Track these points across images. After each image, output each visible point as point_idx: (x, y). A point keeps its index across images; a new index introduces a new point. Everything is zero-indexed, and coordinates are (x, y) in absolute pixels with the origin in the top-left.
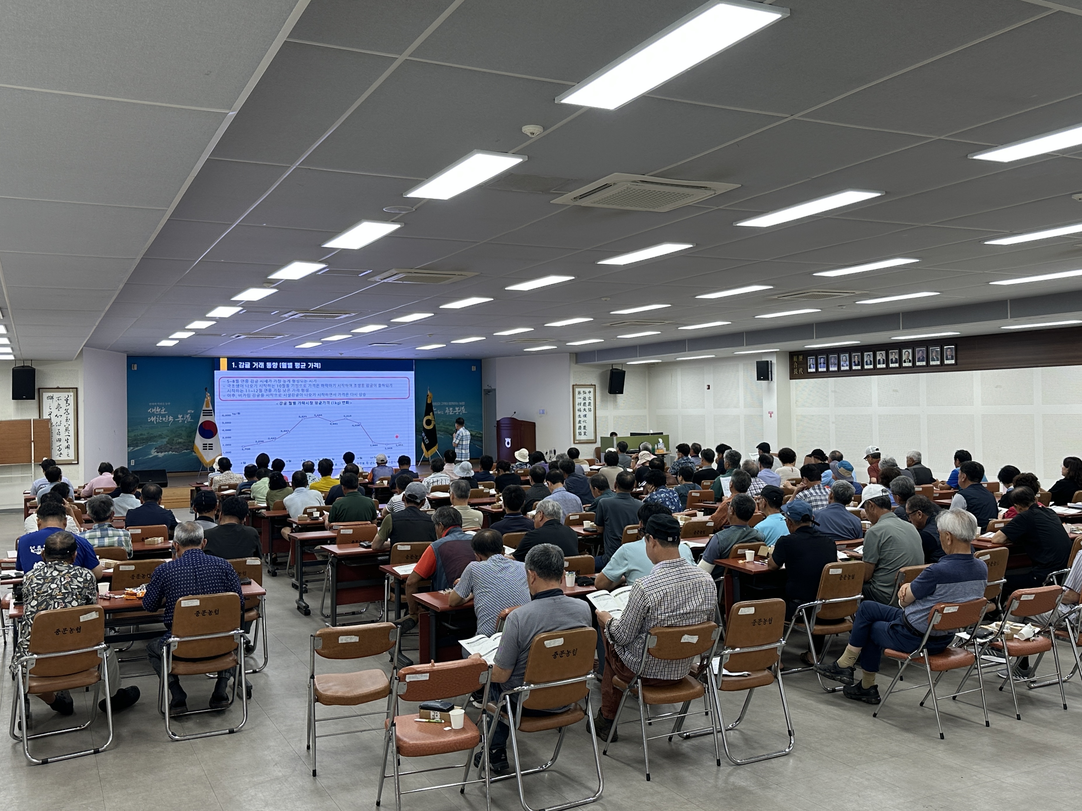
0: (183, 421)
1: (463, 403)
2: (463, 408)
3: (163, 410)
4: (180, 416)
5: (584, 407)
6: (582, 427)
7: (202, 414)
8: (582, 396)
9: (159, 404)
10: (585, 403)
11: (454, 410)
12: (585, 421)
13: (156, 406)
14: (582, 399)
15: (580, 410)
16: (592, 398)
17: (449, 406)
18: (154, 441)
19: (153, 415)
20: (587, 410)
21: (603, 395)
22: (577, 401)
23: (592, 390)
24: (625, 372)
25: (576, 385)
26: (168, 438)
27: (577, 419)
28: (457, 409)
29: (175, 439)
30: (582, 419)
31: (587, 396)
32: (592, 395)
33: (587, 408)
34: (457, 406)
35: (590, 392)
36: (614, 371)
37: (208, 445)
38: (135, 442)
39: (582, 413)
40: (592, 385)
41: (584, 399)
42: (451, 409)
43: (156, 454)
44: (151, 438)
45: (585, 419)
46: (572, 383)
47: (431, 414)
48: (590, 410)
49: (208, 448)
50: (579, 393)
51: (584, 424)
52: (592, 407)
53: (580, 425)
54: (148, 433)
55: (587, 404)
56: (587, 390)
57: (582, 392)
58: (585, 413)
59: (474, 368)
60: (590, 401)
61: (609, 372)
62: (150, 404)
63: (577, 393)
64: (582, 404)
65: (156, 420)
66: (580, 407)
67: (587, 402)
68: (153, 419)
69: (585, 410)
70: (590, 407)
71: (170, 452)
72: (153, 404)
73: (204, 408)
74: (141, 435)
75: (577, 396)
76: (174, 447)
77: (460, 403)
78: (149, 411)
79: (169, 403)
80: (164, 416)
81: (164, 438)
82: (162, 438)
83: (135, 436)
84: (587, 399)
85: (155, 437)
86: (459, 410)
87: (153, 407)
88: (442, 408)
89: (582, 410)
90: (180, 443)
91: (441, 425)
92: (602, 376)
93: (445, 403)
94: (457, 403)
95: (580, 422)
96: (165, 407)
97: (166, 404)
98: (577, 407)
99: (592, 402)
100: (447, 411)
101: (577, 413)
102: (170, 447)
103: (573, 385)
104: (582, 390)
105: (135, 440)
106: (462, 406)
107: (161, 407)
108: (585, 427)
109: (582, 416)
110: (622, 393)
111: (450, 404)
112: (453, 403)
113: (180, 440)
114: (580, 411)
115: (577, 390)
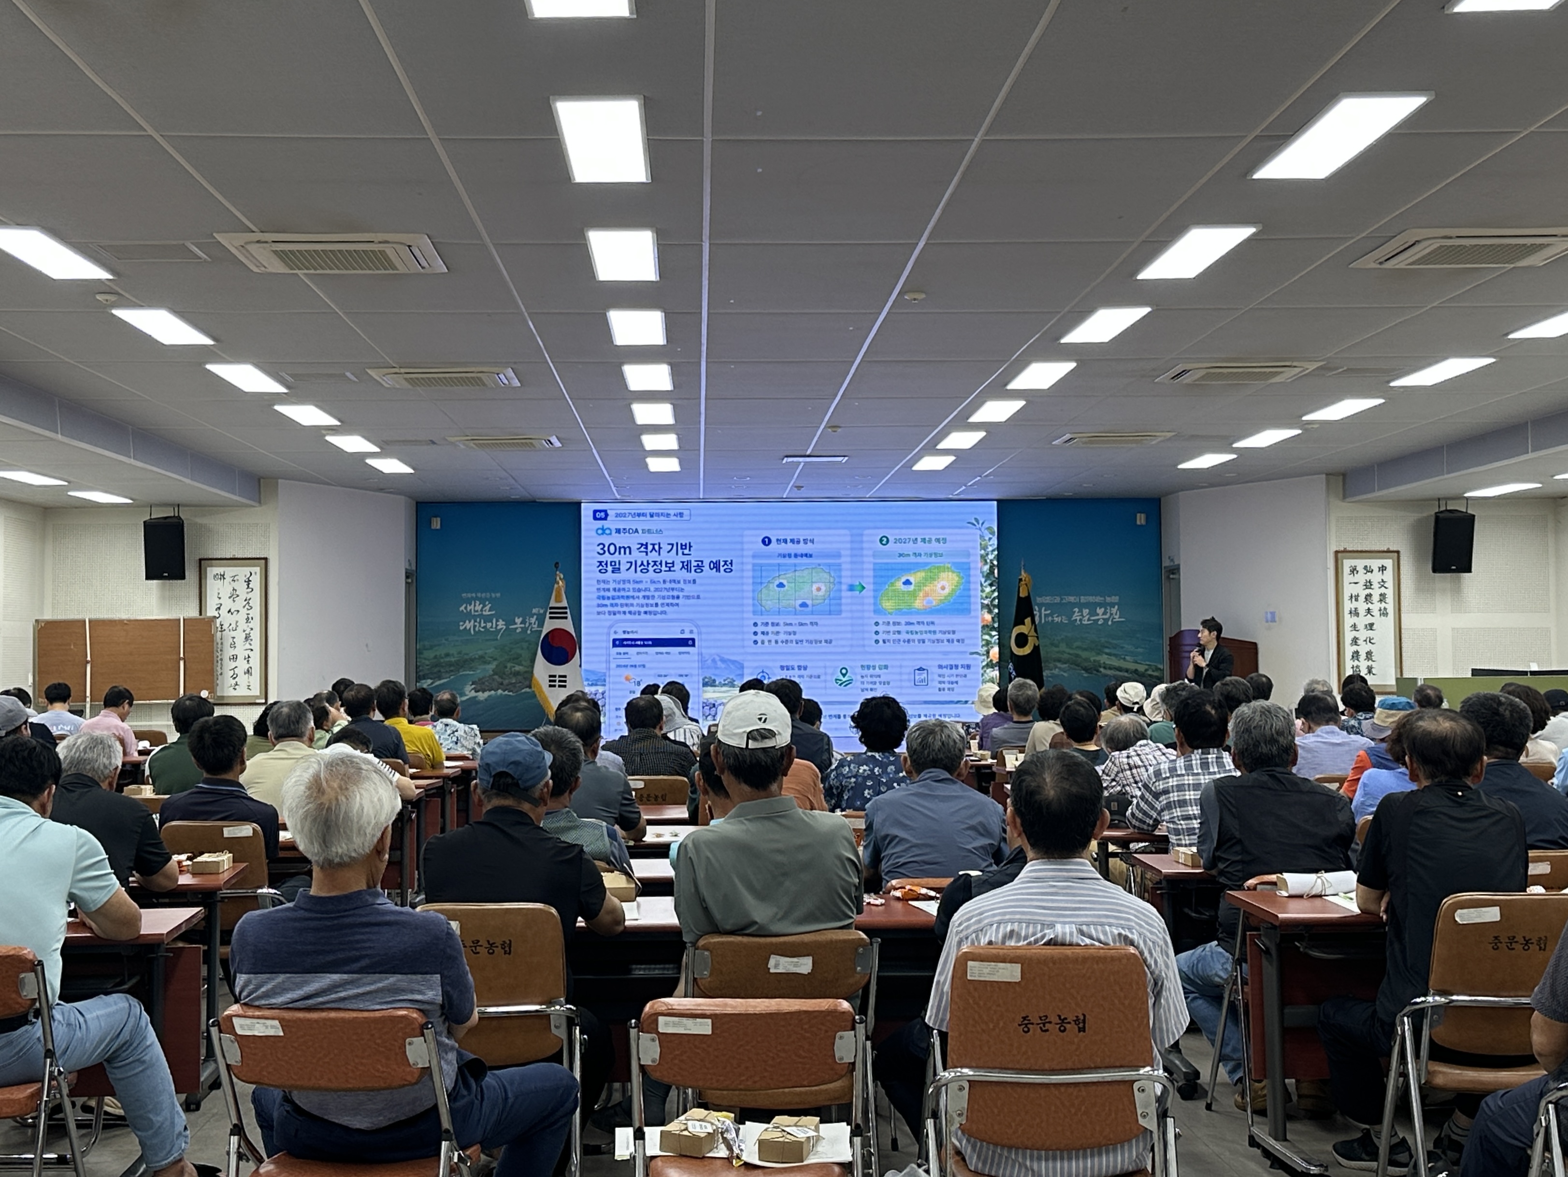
0: (524, 630)
1: (1115, 599)
2: (1114, 610)
3: (487, 608)
4: (518, 620)
5: (1366, 607)
6: (1363, 655)
7: (548, 615)
8: (1361, 577)
9: (479, 595)
10: (1368, 598)
11: (1093, 613)
12: (1370, 641)
13: (475, 599)
14: (1360, 586)
15: (1355, 613)
16: (1390, 584)
17: (1081, 606)
18: (471, 669)
19: (469, 616)
20: (1376, 612)
21: (1420, 579)
22: (1348, 590)
23: (1389, 563)
24: (1474, 516)
25: (1345, 551)
26: (495, 663)
27: (1349, 635)
28: (1100, 611)
29: (509, 665)
30: (1363, 634)
31: (1376, 577)
32: (1389, 576)
33: (1375, 607)
34: (1101, 605)
35: (1383, 569)
36: (1441, 515)
37: (557, 679)
38: (436, 670)
39: (1362, 621)
40: (1388, 551)
41: (1368, 585)
42: (1086, 611)
43: (473, 694)
44: (464, 663)
45: (1370, 634)
46: (1334, 548)
47: (1028, 621)
48: (1384, 613)
49: (557, 683)
50: (1354, 570)
51: (1367, 647)
52: (1390, 606)
53: (1355, 648)
54: (460, 653)
55: (1376, 598)
56: (1375, 564)
57: (1360, 568)
58: (1369, 619)
59: (1141, 519)
60: (1383, 590)
61: (1433, 520)
62: (464, 595)
63: (1346, 570)
64: (1362, 598)
65: (475, 626)
66: (1355, 604)
67: (1376, 593)
68: (469, 625)
69: (1369, 611)
70: (1383, 605)
71: (500, 692)
72: (469, 595)
73: (552, 604)
74: (447, 655)
75: (1347, 578)
76: (506, 682)
77: (1108, 599)
78: (462, 608)
79: (498, 595)
80: (488, 619)
81: (489, 663)
82: (486, 663)
83: (435, 657)
84: (1376, 585)
85: (472, 660)
86: (1105, 613)
87: (469, 601)
88: (1066, 609)
89: (1362, 612)
90: (517, 674)
91: (1063, 647)
92: (1416, 529)
93: (1072, 599)
94: (1098, 599)
95: (1355, 641)
96: (491, 600)
97: (493, 595)
98: (1348, 605)
99: (1390, 593)
100: (1076, 616)
101: (1348, 621)
102: (500, 680)
103: (1337, 552)
104: (1360, 564)
105: (436, 666)
106: (1112, 605)
107: (483, 601)
108: (1369, 654)
109: (1361, 626)
110: (1469, 570)
111: (1083, 599)
112: (1091, 599)
113: (517, 668)
114: (1357, 614)
115: (1347, 564)
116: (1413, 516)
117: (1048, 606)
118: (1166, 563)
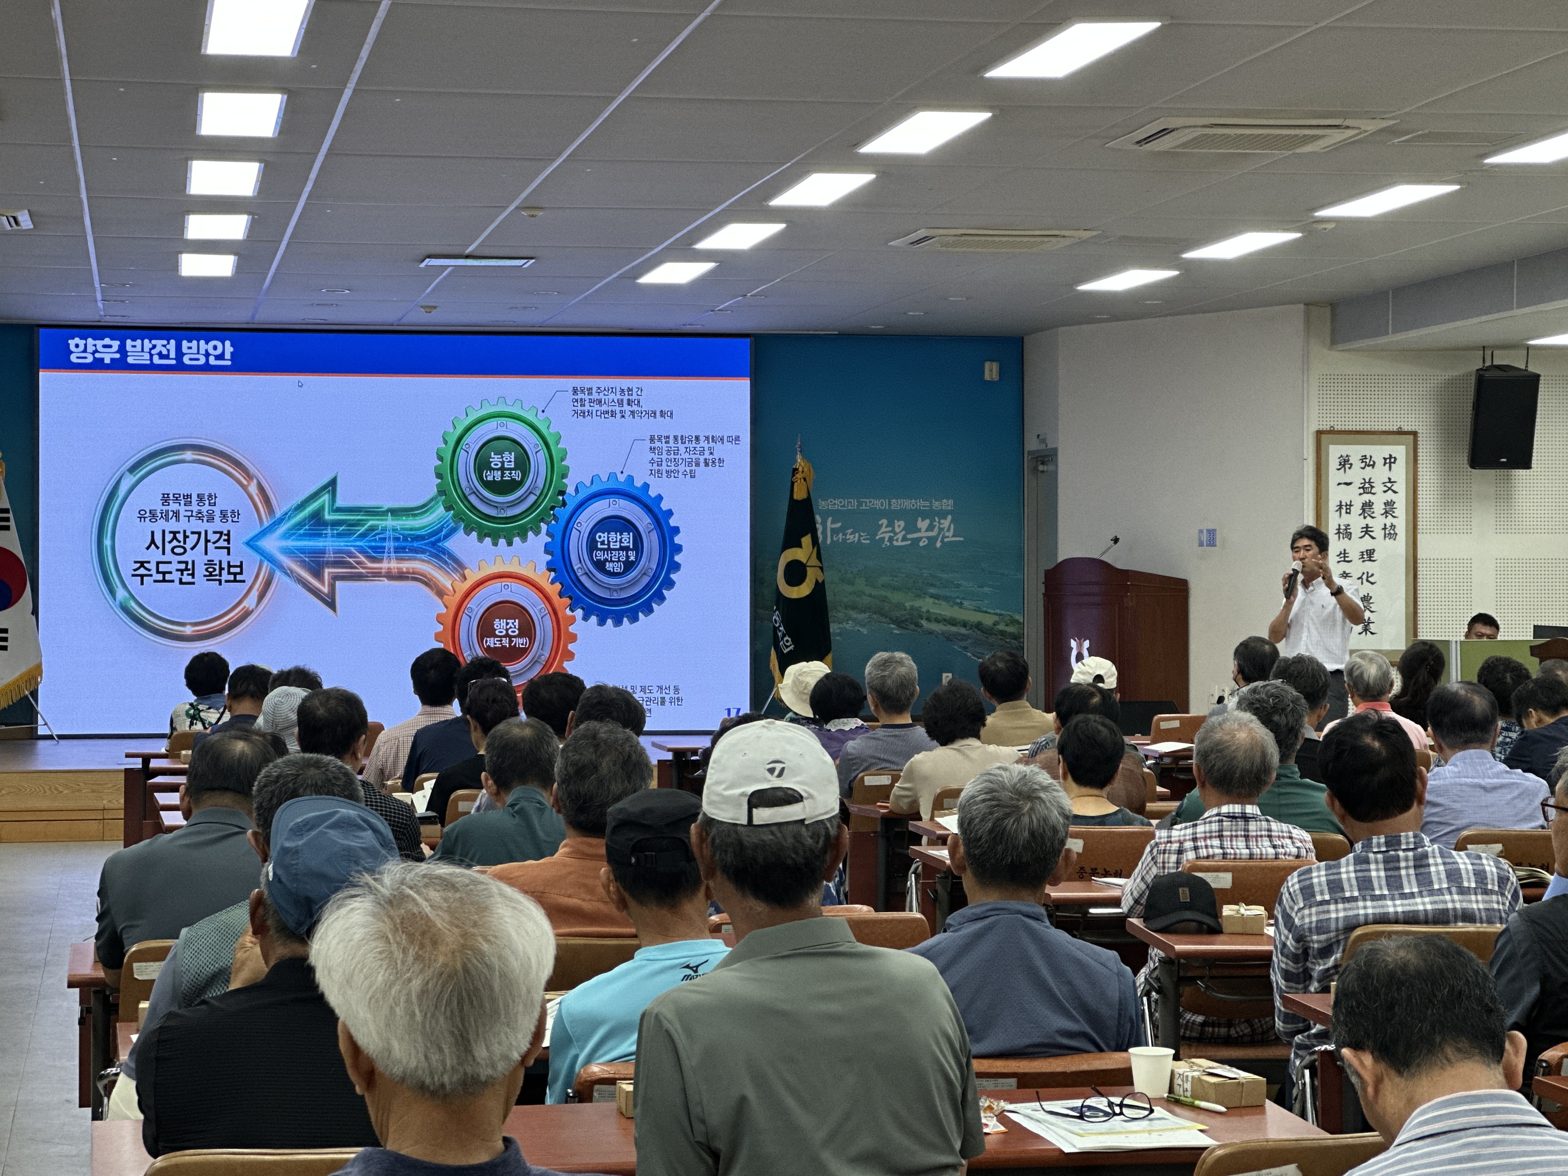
1: (947, 504)
2: (946, 523)
5: (1363, 522)
8: (1356, 474)
10: (1367, 507)
11: (911, 527)
12: (1367, 578)
14: (1354, 490)
15: (1345, 532)
16: (1401, 486)
20: (1378, 533)
21: (1449, 478)
22: (1336, 494)
23: (1400, 451)
24: (1538, 377)
25: (1332, 432)
28: (923, 524)
30: (1356, 568)
31: (1379, 474)
32: (1399, 472)
33: (1377, 523)
34: (924, 515)
35: (1390, 461)
36: (1487, 375)
39: (1357, 545)
40: (1400, 432)
41: (1367, 487)
42: (899, 525)
45: (1369, 566)
46: (1315, 426)
48: (1390, 533)
50: (1345, 463)
52: (1400, 522)
55: (1378, 508)
56: (1378, 452)
57: (1355, 460)
58: (1367, 543)
59: (991, 371)
60: (1390, 496)
61: (1473, 381)
63: (1333, 463)
64: (1356, 509)
66: (1345, 519)
67: (1379, 501)
69: (1367, 530)
70: (1389, 520)
75: (1334, 476)
77: (936, 504)
84: (1379, 488)
86: (930, 528)
88: (866, 520)
89: (1356, 531)
92: (1445, 397)
93: (877, 504)
94: (921, 504)
98: (1334, 520)
99: (1401, 501)
100: (884, 533)
103: (1319, 433)
104: (1355, 452)
106: (943, 515)
110: (1527, 465)
111: (896, 504)
112: (908, 504)
114: (1349, 536)
115: (1335, 452)
116: (1439, 376)
117: (837, 515)
118: (1032, 444)
